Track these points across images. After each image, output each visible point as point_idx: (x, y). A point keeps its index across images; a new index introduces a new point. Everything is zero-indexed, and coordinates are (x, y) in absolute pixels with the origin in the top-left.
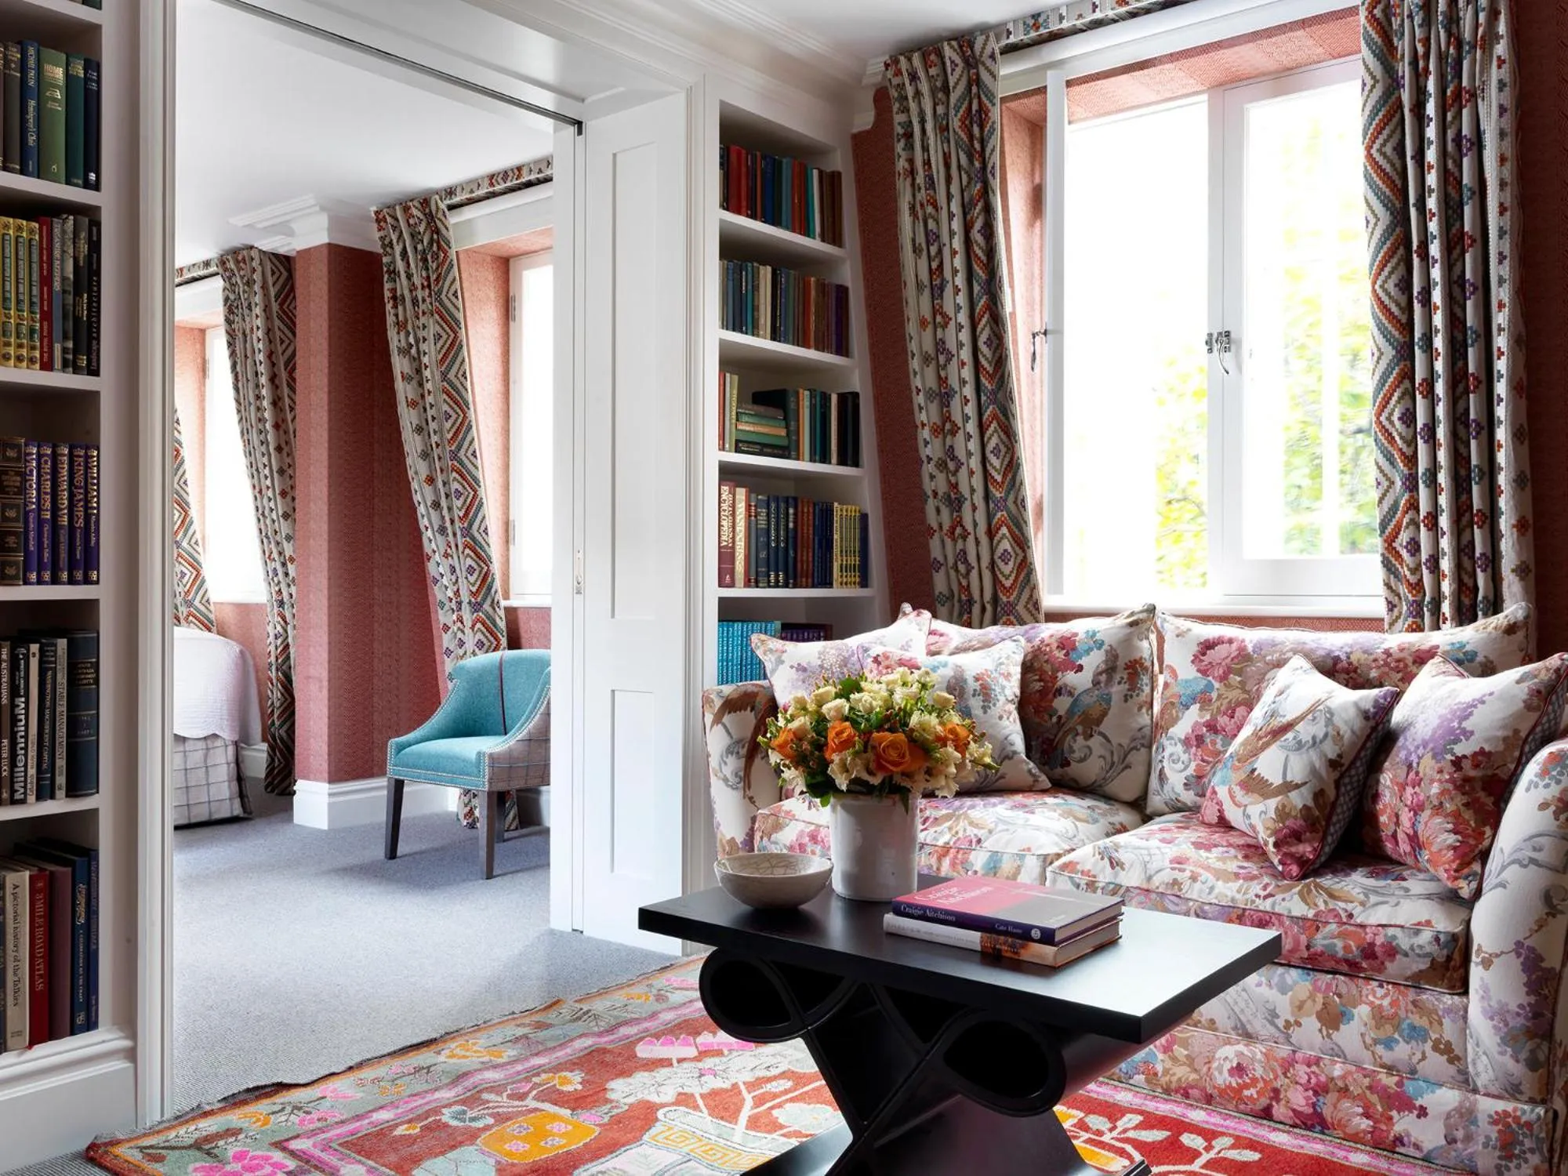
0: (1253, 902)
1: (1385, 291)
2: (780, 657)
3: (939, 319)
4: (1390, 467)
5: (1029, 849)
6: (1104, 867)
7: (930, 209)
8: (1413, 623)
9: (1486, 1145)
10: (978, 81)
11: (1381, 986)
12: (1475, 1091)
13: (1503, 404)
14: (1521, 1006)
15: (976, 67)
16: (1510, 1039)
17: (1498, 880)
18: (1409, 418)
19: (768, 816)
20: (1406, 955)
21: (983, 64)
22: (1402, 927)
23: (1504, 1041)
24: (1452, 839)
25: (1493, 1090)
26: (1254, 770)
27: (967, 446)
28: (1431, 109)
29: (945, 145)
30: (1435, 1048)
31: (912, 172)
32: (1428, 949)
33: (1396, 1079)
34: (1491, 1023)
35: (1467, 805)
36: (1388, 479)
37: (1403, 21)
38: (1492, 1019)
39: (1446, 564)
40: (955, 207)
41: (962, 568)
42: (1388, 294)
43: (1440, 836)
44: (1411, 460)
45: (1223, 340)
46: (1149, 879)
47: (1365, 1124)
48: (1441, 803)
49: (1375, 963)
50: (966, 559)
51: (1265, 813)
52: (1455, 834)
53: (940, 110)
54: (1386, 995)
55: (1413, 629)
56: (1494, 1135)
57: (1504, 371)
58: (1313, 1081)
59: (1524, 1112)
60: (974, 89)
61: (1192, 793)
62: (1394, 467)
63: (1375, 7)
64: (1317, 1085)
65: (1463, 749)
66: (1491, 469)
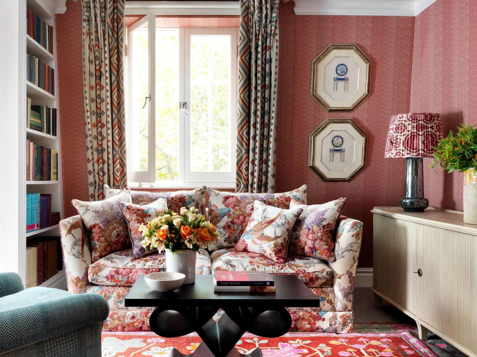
0: (278, 271)
1: (244, 97)
2: (87, 208)
3: (98, 87)
4: (241, 146)
5: (203, 265)
6: (229, 268)
7: (97, 48)
8: (245, 190)
9: (339, 324)
10: (117, 8)
11: (312, 288)
12: (336, 311)
13: (272, 131)
14: (348, 287)
15: (117, 3)
16: (346, 296)
17: (342, 256)
18: (248, 133)
19: (95, 267)
20: (320, 279)
21: (120, 3)
22: (319, 272)
23: (344, 297)
24: (326, 247)
25: (341, 310)
26: (263, 234)
27: (107, 131)
28: (260, 49)
29: (104, 27)
30: (327, 302)
31: (89, 34)
32: (326, 276)
33: (316, 312)
34: (341, 293)
35: (328, 238)
36: (241, 150)
37: (253, 23)
38: (341, 291)
39: (256, 174)
40: (107, 49)
41: (101, 174)
42: (245, 98)
43: (322, 246)
44: (248, 145)
45: (184, 105)
46: (245, 269)
47: (309, 326)
48: (322, 238)
49: (313, 282)
50: (103, 170)
51: (270, 246)
52: (327, 245)
53: (103, 14)
54: (315, 290)
55: (245, 192)
56: (341, 321)
57: (273, 123)
58: (295, 318)
59: (348, 314)
60: (116, 10)
61: (227, 243)
62: (243, 146)
63: (245, 18)
64: (296, 319)
65: (324, 223)
66: (268, 148)
